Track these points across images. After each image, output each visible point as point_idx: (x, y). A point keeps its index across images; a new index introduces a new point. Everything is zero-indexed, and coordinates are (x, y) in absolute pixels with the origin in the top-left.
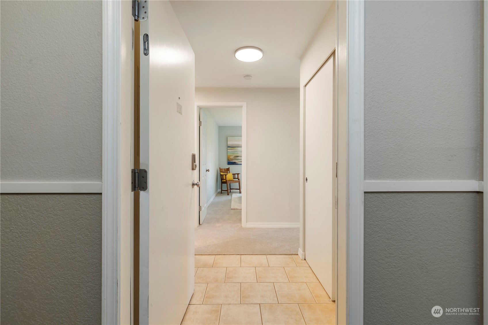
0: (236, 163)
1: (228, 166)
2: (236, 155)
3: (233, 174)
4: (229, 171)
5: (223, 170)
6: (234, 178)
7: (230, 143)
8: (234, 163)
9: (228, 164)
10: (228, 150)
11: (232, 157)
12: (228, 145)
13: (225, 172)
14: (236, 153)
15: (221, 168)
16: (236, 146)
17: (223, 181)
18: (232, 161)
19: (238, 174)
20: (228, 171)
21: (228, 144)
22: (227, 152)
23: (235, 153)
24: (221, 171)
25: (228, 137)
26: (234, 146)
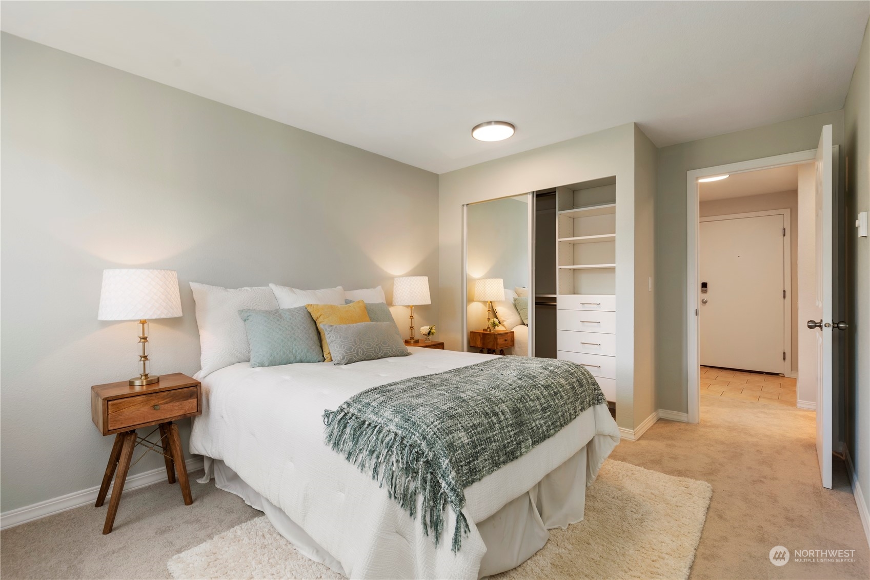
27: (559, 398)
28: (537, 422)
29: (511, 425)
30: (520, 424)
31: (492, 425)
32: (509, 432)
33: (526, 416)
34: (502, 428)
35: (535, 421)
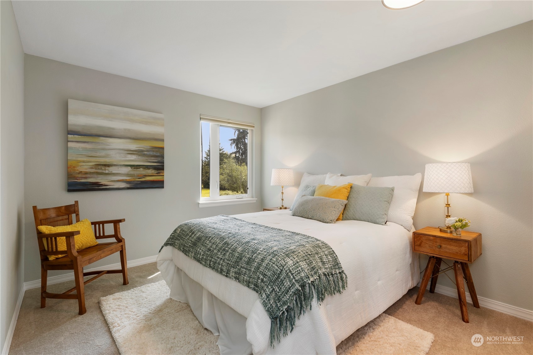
0: (102, 185)
1: (69, 199)
2: (103, 160)
3: (92, 223)
4: (77, 215)
5: (53, 214)
6: (97, 238)
7: (76, 120)
8: (95, 187)
9: (69, 191)
10: (70, 145)
11: (85, 168)
12: (70, 128)
13: (60, 218)
14: (103, 153)
15: (39, 208)
16: (101, 133)
17: (52, 258)
18: (86, 178)
19: (116, 223)
20: (74, 216)
21: (69, 122)
22: (67, 148)
23: (98, 154)
24: (41, 216)
25: (69, 101)
26: (94, 132)
27: (223, 253)
28: (200, 251)
29: (192, 241)
30: (195, 244)
31: (188, 235)
32: (189, 242)
33: (199, 244)
34: (188, 239)
35: (200, 249)
